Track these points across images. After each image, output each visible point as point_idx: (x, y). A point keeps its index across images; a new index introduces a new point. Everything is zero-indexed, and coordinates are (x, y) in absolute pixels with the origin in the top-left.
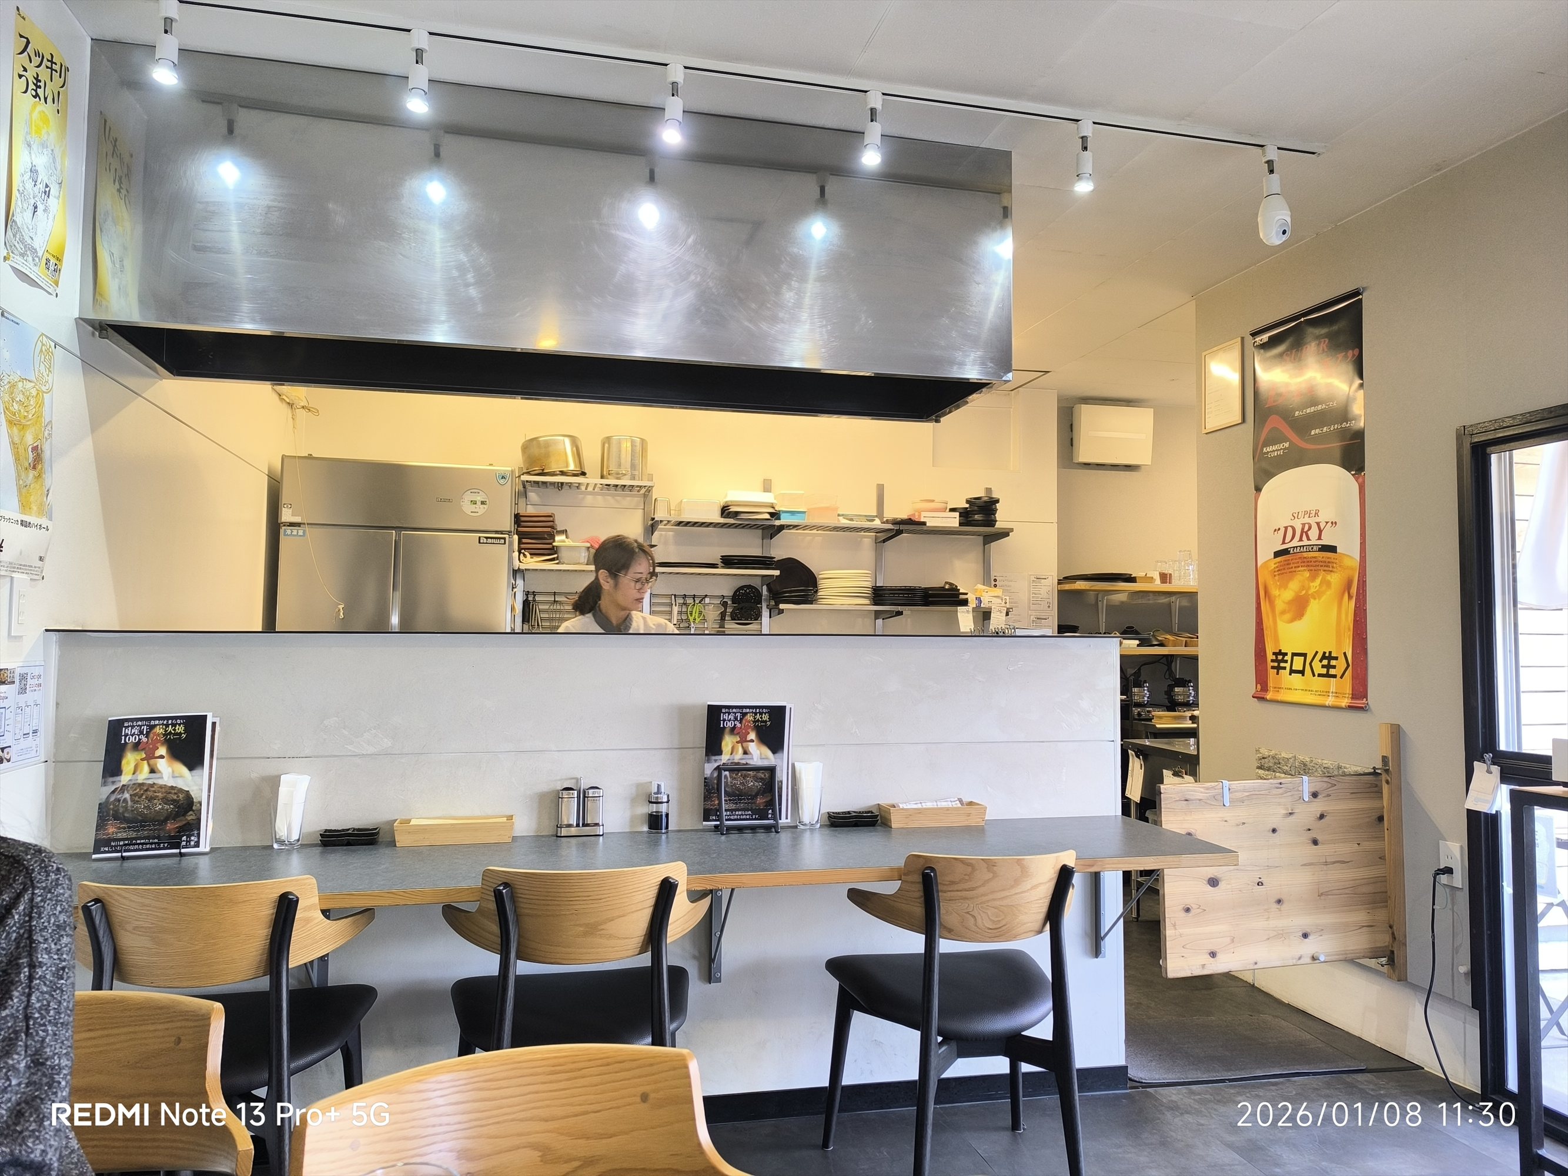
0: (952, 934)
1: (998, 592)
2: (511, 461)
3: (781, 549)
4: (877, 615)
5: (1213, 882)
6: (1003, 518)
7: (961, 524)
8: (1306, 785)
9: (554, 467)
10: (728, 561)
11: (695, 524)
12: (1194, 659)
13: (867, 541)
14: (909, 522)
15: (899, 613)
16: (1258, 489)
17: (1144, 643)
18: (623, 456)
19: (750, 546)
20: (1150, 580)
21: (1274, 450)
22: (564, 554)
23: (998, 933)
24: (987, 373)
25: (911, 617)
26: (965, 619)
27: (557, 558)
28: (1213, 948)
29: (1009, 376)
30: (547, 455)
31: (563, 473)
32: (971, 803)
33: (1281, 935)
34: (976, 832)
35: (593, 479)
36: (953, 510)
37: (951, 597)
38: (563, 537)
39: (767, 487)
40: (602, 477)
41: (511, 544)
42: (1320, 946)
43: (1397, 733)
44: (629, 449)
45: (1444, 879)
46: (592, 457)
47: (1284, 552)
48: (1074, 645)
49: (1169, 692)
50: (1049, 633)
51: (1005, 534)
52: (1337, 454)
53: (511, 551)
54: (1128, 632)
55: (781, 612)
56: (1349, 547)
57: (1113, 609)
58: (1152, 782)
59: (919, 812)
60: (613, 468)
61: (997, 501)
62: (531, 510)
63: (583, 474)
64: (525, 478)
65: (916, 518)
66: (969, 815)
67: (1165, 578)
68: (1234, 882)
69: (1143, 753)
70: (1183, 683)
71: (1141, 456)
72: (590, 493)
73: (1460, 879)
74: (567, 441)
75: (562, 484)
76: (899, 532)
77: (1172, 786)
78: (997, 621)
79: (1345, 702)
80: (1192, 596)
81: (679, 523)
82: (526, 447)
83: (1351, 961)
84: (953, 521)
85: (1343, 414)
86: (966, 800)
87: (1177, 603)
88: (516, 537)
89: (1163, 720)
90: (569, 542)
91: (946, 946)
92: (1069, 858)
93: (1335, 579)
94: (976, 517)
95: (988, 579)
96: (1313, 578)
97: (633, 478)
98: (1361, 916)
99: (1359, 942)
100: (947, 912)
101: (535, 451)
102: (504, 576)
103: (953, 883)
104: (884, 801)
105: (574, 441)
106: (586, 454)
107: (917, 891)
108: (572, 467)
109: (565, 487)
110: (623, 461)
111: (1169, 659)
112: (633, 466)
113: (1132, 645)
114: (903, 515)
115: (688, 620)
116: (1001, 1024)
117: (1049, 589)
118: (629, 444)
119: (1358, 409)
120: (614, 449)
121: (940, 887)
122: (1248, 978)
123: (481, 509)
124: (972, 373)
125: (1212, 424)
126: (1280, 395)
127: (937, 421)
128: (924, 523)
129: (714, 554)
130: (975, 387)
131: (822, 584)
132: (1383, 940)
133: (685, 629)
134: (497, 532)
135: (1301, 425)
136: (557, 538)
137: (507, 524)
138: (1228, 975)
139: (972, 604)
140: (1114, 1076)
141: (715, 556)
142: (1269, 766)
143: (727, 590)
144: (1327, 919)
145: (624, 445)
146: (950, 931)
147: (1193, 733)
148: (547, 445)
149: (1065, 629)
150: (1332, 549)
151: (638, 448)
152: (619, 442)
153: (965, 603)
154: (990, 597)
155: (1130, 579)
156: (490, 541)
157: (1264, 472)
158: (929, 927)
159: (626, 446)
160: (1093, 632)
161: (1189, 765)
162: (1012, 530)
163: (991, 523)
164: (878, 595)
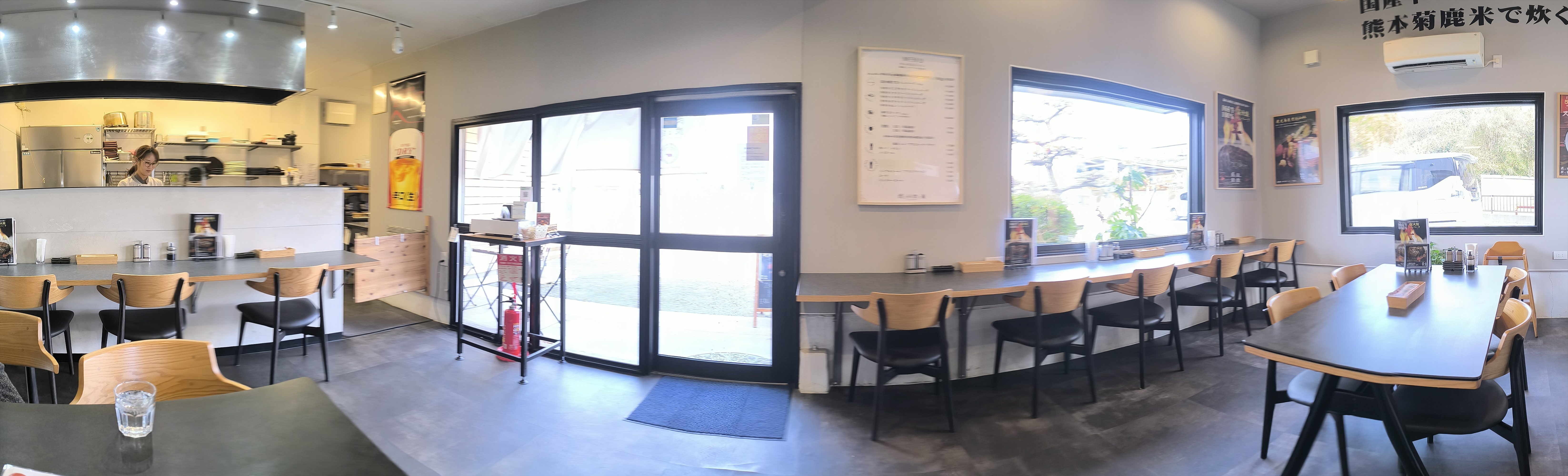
0: (284, 295)
1: (297, 170)
2: (100, 122)
3: (209, 153)
4: (248, 179)
5: (372, 271)
6: (298, 142)
7: (283, 144)
8: (402, 236)
9: (116, 124)
10: (188, 158)
11: (173, 144)
12: (367, 194)
13: (244, 150)
14: (261, 143)
15: (257, 178)
16: (391, 135)
17: (351, 189)
18: (143, 119)
19: (196, 152)
20: (352, 166)
21: (396, 122)
22: (120, 157)
23: (301, 293)
24: (293, 88)
25: (262, 179)
26: (284, 180)
27: (118, 158)
28: (371, 292)
29: (304, 90)
30: (114, 120)
31: (120, 126)
32: (289, 249)
33: (393, 286)
34: (291, 258)
35: (131, 128)
36: (279, 139)
37: (278, 172)
38: (120, 150)
39: (203, 129)
40: (135, 127)
41: (102, 153)
42: (405, 288)
43: (430, 219)
44: (146, 116)
45: (442, 264)
46: (130, 119)
47: (398, 158)
48: (327, 190)
49: (359, 207)
50: (316, 185)
51: (299, 148)
52: (416, 125)
53: (102, 156)
54: (345, 185)
55: (210, 177)
56: (418, 157)
57: (340, 176)
58: (353, 237)
59: (271, 252)
60: (139, 123)
61: (295, 136)
62: (107, 141)
63: (128, 126)
64: (105, 128)
65: (263, 142)
66: (289, 252)
67: (359, 165)
68: (379, 270)
69: (350, 227)
70: (363, 203)
71: (351, 121)
72: (130, 133)
73: (446, 263)
74: (121, 114)
75: (119, 130)
76: (258, 147)
77: (360, 239)
78: (296, 181)
79: (416, 209)
80: (367, 172)
81: (166, 144)
82: (105, 118)
83: (414, 291)
84: (280, 143)
85: (417, 112)
86: (288, 247)
87: (363, 174)
88: (104, 151)
89: (357, 215)
90: (122, 152)
91: (281, 299)
92: (325, 266)
93: (414, 167)
94: (288, 142)
95: (292, 165)
96: (407, 167)
97: (148, 127)
98: (417, 277)
99: (417, 285)
100: (282, 288)
101: (109, 118)
102: (100, 165)
103: (285, 277)
104: (257, 249)
105: (123, 113)
106: (128, 119)
107: (272, 281)
108: (123, 124)
109: (120, 131)
110: (143, 121)
111: (359, 194)
112: (147, 122)
113: (346, 189)
114: (259, 140)
115: (169, 181)
116: (301, 323)
117: (315, 169)
118: (146, 115)
119: (423, 110)
120: (140, 116)
121: (281, 279)
122: (382, 300)
123: (91, 141)
124: (289, 88)
125: (376, 111)
126: (398, 104)
127: (276, 105)
128: (266, 144)
129: (182, 156)
130: (289, 93)
131: (226, 167)
132: (424, 284)
133: (167, 185)
134: (97, 149)
135: (405, 115)
136: (118, 151)
137: (101, 146)
138: (377, 300)
139: (287, 174)
140: (338, 335)
141: (182, 157)
142: (392, 231)
143: (187, 169)
144: (407, 279)
145: (144, 115)
146: (283, 294)
147: (366, 220)
148: (113, 116)
149: (322, 183)
150: (412, 157)
151: (150, 116)
152: (142, 114)
153: (283, 174)
154: (293, 172)
155: (345, 165)
156: (94, 152)
157: (393, 129)
158: (276, 293)
159: (145, 115)
160: (332, 185)
161: (365, 231)
162: (301, 147)
163: (293, 144)
164: (249, 171)
